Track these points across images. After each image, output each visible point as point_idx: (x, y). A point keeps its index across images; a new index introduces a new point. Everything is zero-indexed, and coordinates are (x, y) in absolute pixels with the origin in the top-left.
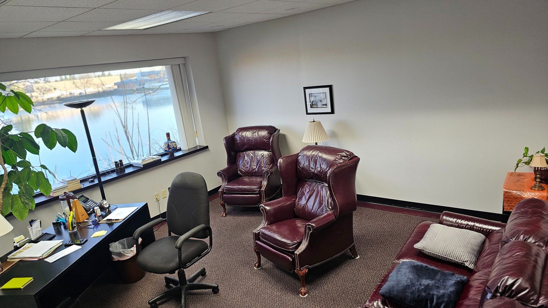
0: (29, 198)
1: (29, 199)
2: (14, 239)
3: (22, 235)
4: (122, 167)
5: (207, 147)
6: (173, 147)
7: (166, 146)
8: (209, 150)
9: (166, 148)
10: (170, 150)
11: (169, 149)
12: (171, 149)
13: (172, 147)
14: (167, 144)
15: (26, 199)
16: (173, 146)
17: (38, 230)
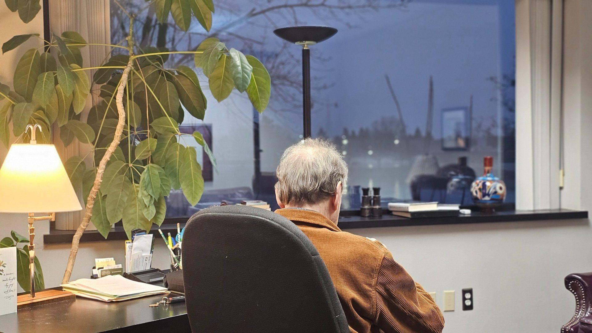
0: (152, 195)
1: (151, 197)
2: (96, 260)
3: (113, 259)
4: (375, 207)
5: (584, 215)
6: (496, 192)
7: (479, 187)
8: (587, 224)
9: (478, 191)
10: (487, 198)
11: (484, 195)
12: (488, 195)
13: (492, 191)
14: (482, 182)
15: (146, 196)
16: (494, 191)
17: (143, 255)
